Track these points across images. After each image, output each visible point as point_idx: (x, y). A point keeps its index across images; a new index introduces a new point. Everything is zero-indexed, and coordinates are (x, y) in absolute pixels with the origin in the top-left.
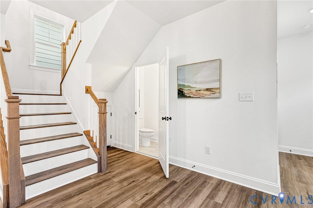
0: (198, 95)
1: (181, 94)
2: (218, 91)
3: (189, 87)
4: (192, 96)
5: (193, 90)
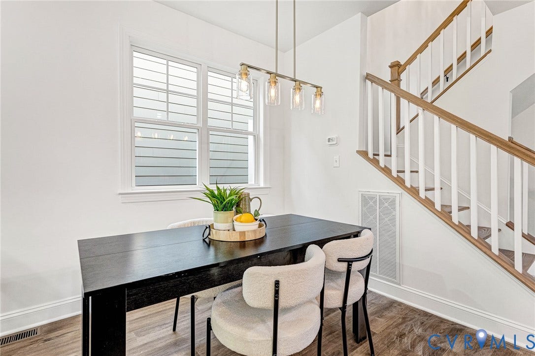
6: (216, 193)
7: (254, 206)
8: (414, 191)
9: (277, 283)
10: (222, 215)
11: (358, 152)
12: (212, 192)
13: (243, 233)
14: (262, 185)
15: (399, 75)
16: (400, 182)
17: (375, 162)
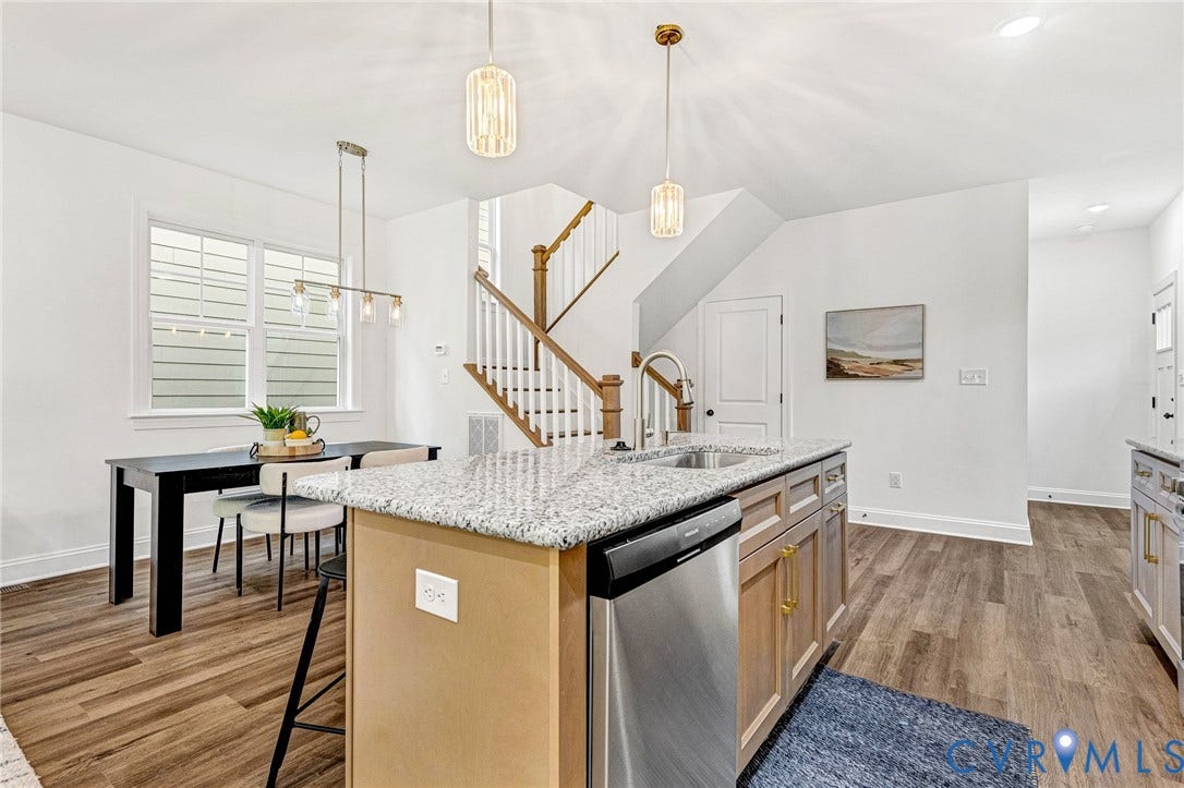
0: (876, 372)
1: (834, 370)
2: (920, 365)
3: (854, 355)
4: (861, 374)
5: (865, 364)
6: (266, 410)
7: (311, 424)
8: (513, 412)
9: (285, 475)
10: (272, 432)
11: (465, 365)
12: (261, 411)
13: (293, 449)
14: (350, 408)
15: (544, 263)
16: (502, 401)
17: (481, 379)
